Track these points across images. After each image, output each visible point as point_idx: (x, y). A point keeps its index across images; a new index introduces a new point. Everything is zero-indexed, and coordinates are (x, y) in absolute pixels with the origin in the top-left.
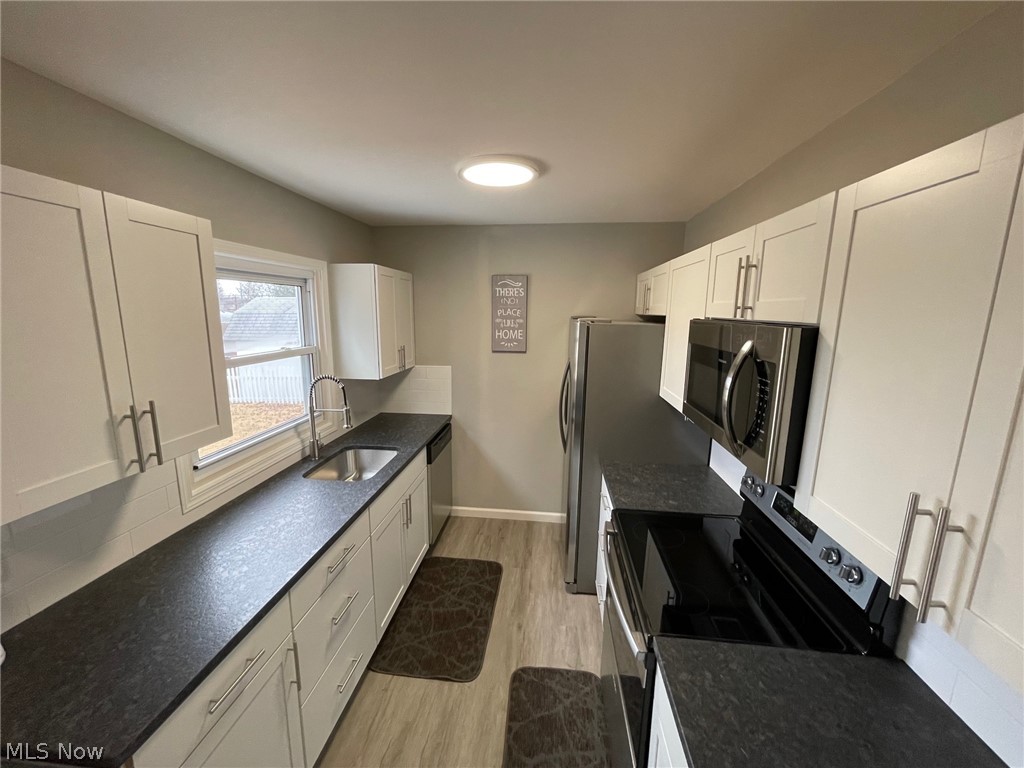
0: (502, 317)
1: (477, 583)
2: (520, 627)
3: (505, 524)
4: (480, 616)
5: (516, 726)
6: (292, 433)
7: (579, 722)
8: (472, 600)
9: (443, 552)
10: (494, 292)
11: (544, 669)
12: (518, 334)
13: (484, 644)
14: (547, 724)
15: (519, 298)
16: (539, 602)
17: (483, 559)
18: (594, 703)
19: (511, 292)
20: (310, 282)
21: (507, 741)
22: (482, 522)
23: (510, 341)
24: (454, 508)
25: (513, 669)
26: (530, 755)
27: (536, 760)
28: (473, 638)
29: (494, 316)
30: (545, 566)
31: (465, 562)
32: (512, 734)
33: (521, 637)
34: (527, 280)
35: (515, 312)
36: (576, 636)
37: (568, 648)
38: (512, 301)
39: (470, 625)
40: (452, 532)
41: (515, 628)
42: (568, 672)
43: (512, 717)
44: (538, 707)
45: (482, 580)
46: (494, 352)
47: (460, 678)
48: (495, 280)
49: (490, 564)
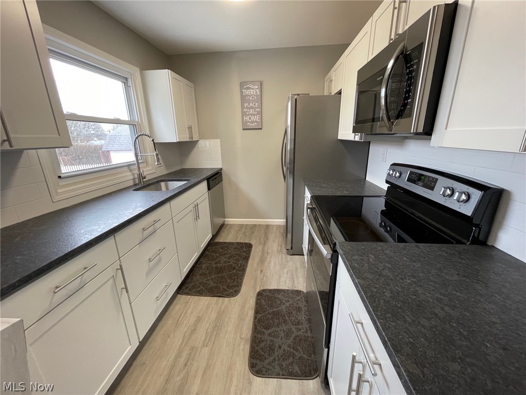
0: (247, 108)
1: (238, 253)
2: (262, 271)
3: (254, 226)
4: (240, 267)
5: (259, 316)
6: (126, 169)
7: (294, 312)
8: (236, 260)
9: (221, 239)
10: (242, 93)
11: (275, 290)
12: (257, 118)
13: (242, 280)
14: (276, 314)
15: (257, 96)
16: (272, 259)
17: (242, 241)
18: (302, 304)
19: (252, 92)
20: (129, 80)
21: (254, 322)
22: (241, 226)
23: (252, 122)
24: (226, 219)
25: (258, 290)
26: (267, 328)
27: (270, 331)
28: (236, 277)
29: (243, 107)
30: (275, 244)
31: (232, 244)
32: (257, 320)
33: (263, 274)
34: (261, 84)
35: (255, 105)
36: (292, 275)
37: (288, 280)
38: (253, 98)
39: (234, 271)
40: (225, 231)
41: (259, 272)
42: (288, 290)
43: (257, 312)
44: (271, 306)
45: (242, 251)
46: (244, 129)
47: (228, 295)
48: (242, 85)
49: (246, 244)
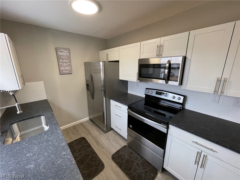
0: (62, 62)
1: (81, 145)
2: (103, 148)
3: (74, 127)
4: (91, 152)
5: (123, 168)
7: (131, 156)
8: (84, 150)
10: (57, 54)
11: (116, 152)
12: (69, 68)
13: (98, 158)
14: (127, 161)
15: (67, 56)
16: (101, 139)
18: (131, 150)
19: (64, 54)
21: (124, 172)
23: (66, 70)
25: (111, 157)
26: (130, 170)
27: (132, 170)
28: (95, 159)
29: (59, 62)
30: (95, 131)
32: (124, 170)
33: (105, 149)
34: (69, 50)
35: (67, 61)
36: (115, 141)
37: (116, 144)
38: (65, 57)
39: (90, 156)
41: (102, 149)
42: (121, 148)
43: (120, 167)
44: (123, 160)
45: (82, 144)
46: (60, 74)
47: (101, 170)
48: (57, 49)
49: (80, 138)
